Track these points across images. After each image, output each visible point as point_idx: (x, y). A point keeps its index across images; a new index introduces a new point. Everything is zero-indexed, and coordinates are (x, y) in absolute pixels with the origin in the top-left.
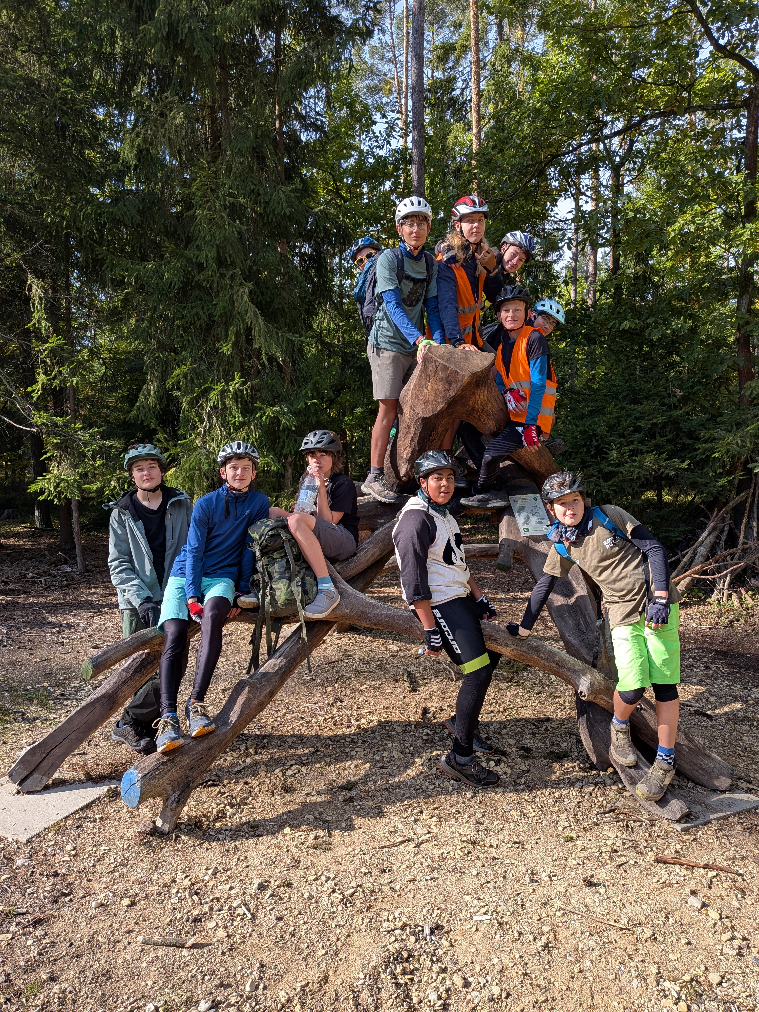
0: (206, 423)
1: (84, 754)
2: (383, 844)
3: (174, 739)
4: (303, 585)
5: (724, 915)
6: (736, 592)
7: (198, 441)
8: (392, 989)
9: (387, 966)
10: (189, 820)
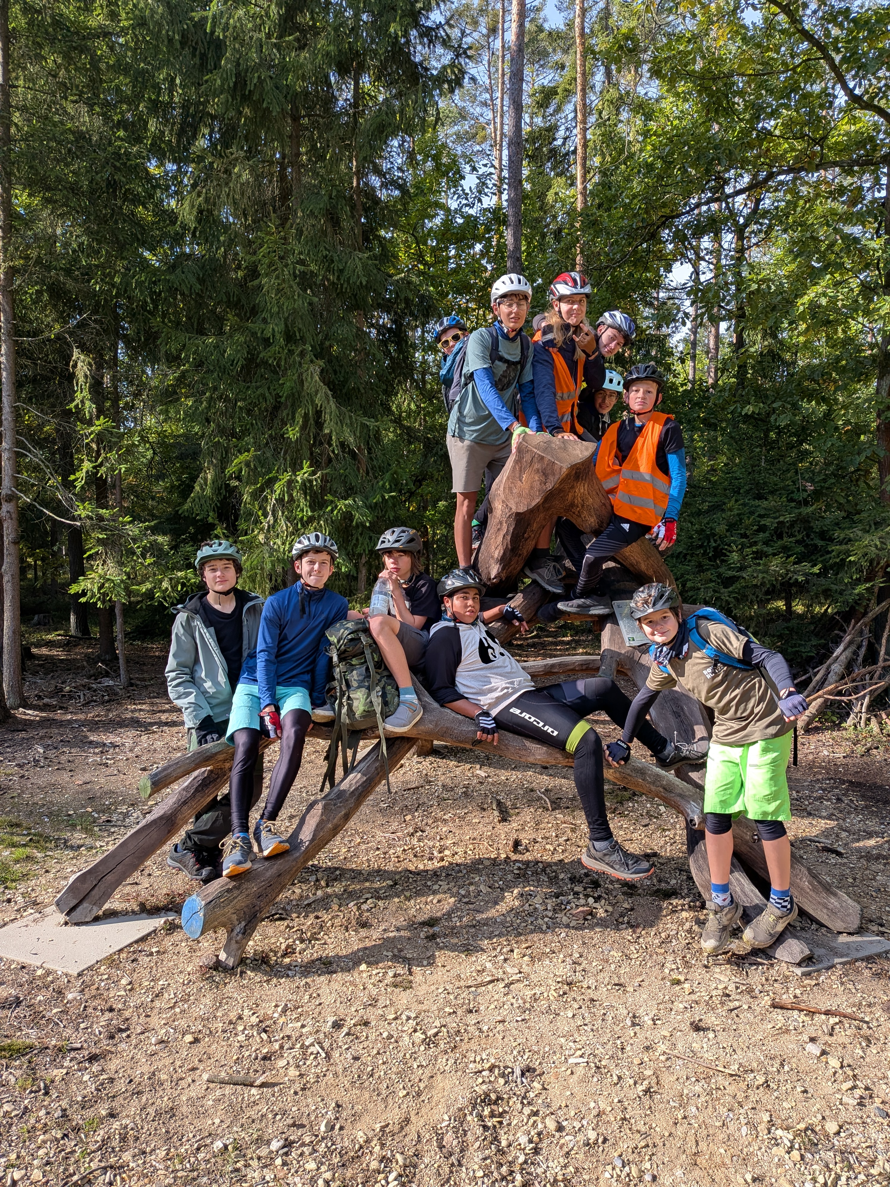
0: (270, 518)
1: (136, 884)
2: (470, 983)
3: (240, 863)
4: (384, 696)
5: (845, 1063)
6: (875, 716)
7: (261, 538)
8: (479, 1131)
9: (474, 1108)
10: (255, 954)
